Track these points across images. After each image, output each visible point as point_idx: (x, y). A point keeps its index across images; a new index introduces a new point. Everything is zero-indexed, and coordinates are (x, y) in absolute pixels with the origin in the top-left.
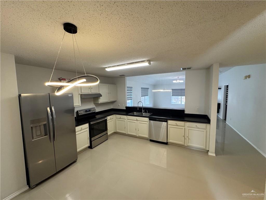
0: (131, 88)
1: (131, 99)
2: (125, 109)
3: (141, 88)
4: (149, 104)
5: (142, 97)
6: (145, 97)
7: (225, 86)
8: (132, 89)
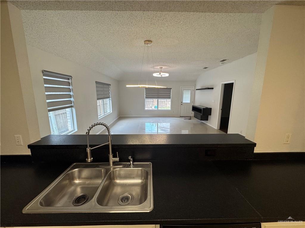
0: (69, 77)
1: (71, 107)
2: (28, 152)
3: (96, 82)
4: (111, 112)
5: (98, 101)
6: (105, 100)
7: (222, 84)
8: (70, 81)
